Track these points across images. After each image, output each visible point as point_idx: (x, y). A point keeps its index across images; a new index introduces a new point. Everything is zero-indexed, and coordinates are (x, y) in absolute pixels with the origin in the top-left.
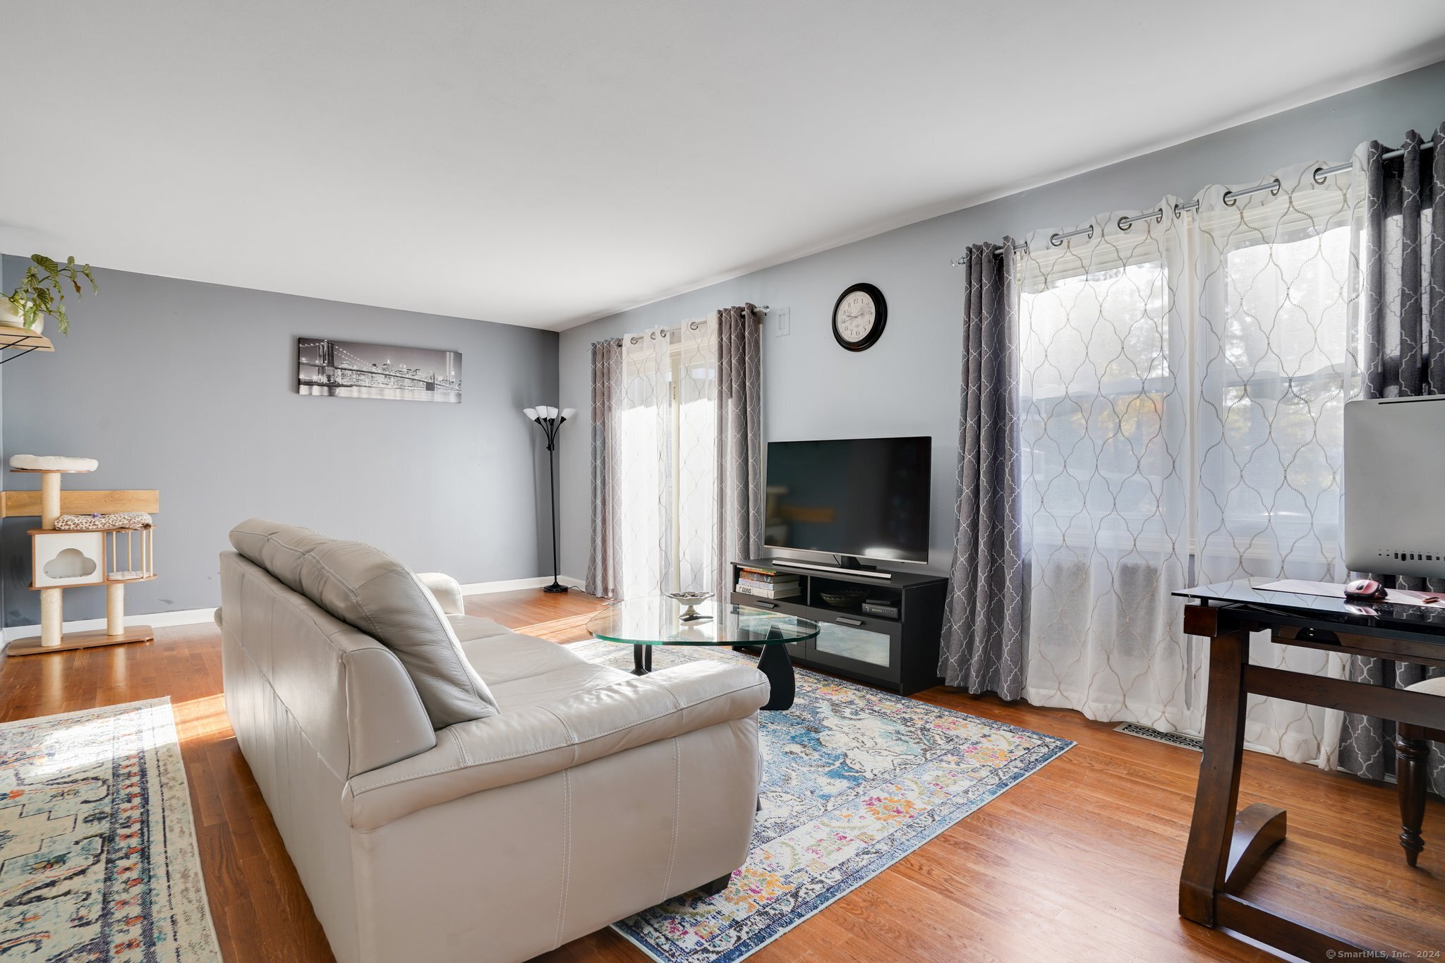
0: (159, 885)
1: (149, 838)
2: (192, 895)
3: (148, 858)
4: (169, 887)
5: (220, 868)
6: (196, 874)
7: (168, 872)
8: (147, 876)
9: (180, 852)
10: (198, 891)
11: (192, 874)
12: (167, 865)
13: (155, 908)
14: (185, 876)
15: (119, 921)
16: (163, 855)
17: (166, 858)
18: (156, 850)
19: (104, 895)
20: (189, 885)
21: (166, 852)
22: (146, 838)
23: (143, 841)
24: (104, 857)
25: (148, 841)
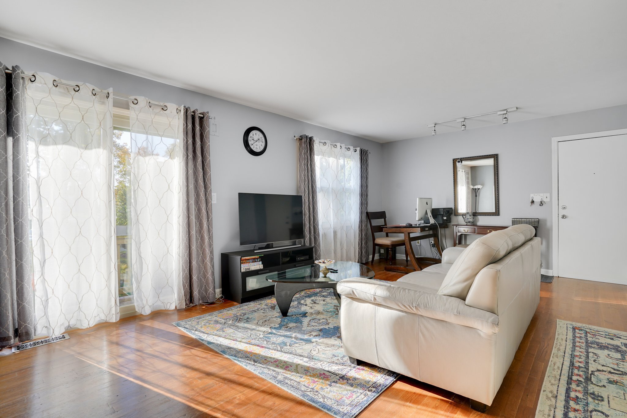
0: (569, 351)
1: (569, 370)
2: (559, 344)
3: (571, 362)
4: (565, 349)
5: (546, 348)
6: (555, 348)
7: (565, 354)
8: (573, 356)
9: (558, 357)
10: (557, 344)
11: (556, 349)
12: (564, 356)
13: (571, 346)
14: (559, 349)
15: (583, 349)
16: (565, 359)
17: (564, 358)
18: (567, 363)
19: (588, 358)
20: (559, 346)
21: (563, 360)
22: (570, 371)
23: (572, 370)
24: (590, 372)
25: (570, 368)
